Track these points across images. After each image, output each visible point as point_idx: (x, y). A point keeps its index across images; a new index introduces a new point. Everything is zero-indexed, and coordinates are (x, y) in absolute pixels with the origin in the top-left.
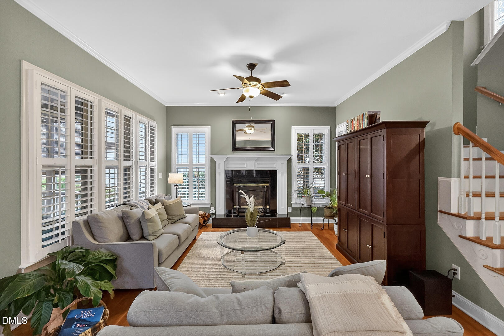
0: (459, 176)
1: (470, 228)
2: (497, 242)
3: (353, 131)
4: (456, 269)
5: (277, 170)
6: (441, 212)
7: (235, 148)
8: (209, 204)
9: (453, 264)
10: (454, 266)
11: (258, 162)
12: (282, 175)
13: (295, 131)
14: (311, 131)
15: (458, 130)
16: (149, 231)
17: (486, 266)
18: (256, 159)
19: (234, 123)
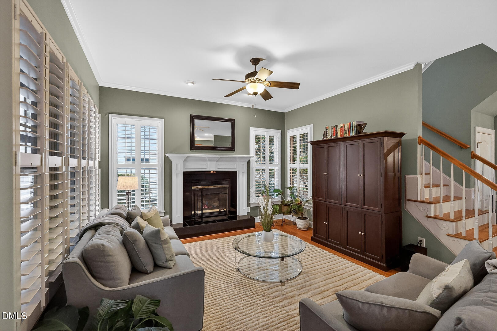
0: (422, 174)
1: (432, 210)
2: (452, 217)
3: (334, 137)
4: (421, 240)
5: (237, 171)
6: (409, 200)
7: (194, 147)
8: (162, 212)
9: (419, 237)
10: (420, 238)
11: (220, 163)
12: (243, 176)
13: (254, 132)
14: (266, 133)
15: (421, 141)
16: (166, 255)
17: (449, 235)
18: (218, 159)
19: (193, 118)
